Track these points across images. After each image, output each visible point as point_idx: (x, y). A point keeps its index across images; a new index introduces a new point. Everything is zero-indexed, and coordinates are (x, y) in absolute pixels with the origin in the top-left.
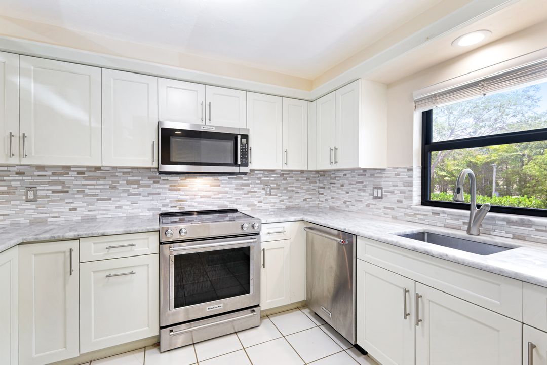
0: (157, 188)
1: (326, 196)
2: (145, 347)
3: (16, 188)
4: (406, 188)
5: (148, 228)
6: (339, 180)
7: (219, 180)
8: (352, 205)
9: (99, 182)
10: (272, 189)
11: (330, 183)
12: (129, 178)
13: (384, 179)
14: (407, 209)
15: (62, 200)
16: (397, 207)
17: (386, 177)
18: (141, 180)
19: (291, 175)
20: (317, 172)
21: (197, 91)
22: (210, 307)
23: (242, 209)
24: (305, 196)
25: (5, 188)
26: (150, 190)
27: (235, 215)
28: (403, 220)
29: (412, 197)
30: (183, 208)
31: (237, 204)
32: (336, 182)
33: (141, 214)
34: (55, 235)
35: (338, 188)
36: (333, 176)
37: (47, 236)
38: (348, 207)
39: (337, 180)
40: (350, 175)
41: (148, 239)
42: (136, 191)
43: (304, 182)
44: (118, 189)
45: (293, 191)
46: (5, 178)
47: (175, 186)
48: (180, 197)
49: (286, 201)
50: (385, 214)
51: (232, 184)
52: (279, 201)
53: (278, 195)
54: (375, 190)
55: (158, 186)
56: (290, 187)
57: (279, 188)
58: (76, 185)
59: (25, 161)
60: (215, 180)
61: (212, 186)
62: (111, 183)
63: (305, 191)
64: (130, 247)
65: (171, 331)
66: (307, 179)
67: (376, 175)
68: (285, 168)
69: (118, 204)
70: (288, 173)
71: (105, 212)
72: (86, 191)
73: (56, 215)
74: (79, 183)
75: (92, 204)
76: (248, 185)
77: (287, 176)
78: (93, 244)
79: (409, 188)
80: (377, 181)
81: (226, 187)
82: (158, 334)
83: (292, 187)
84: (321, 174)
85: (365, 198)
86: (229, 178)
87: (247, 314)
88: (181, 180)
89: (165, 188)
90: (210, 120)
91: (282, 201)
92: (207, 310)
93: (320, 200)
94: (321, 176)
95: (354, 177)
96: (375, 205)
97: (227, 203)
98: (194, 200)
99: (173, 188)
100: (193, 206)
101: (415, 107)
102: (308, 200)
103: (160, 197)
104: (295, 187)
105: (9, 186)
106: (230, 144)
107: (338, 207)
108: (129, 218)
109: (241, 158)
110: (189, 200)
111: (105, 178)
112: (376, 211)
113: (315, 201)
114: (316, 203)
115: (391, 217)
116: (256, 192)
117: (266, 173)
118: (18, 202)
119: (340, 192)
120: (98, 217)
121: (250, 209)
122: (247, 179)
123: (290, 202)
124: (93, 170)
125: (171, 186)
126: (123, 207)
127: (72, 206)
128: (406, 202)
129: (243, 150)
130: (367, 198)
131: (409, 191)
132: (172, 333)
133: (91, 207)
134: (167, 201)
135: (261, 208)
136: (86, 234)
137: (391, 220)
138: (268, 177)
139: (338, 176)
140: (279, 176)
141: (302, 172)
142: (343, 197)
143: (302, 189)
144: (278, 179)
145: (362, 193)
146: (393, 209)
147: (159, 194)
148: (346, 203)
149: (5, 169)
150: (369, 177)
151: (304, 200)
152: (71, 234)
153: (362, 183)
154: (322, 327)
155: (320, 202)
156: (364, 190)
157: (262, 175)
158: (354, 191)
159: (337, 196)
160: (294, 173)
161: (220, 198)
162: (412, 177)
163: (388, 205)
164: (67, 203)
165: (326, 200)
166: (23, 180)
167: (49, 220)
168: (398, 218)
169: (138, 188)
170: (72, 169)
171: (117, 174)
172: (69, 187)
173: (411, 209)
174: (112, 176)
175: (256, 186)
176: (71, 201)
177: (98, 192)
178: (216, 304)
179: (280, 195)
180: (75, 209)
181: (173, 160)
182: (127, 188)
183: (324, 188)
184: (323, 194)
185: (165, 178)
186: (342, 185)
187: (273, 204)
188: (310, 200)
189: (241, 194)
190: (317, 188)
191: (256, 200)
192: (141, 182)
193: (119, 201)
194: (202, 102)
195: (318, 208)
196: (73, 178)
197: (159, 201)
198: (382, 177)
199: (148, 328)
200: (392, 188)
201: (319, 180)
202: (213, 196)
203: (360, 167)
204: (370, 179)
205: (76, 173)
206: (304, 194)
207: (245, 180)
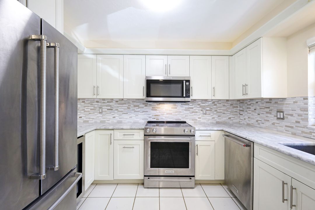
0: (146, 109)
1: (244, 116)
2: (138, 184)
3: (96, 108)
4: (302, 112)
5: (140, 127)
6: (253, 106)
7: (176, 105)
8: (262, 123)
9: (123, 106)
10: (207, 110)
11: (247, 108)
12: (135, 104)
13: (285, 105)
14: (304, 128)
15: (110, 113)
16: (296, 126)
17: (287, 104)
18: (140, 105)
19: (220, 102)
20: (239, 100)
21: (163, 59)
22: (167, 171)
23: (189, 122)
24: (229, 115)
25: (93, 108)
26: (143, 110)
27: (185, 124)
28: (300, 136)
29: (308, 119)
30: (158, 119)
31: (186, 119)
32: (251, 107)
33: (140, 121)
34: (106, 127)
35: (252, 111)
36: (249, 103)
37: (103, 127)
38: (259, 124)
39: (252, 106)
40: (260, 103)
41: (139, 132)
42: (138, 110)
43: (229, 107)
44: (130, 109)
45: (221, 112)
46: (93, 104)
47: (154, 108)
48: (157, 114)
49: (217, 118)
50: (286, 131)
51: (183, 107)
52: (211, 118)
53: (211, 114)
54: (278, 113)
55: (147, 108)
56: (219, 110)
57: (211, 111)
58: (115, 107)
59: (98, 97)
60: (174, 105)
61: (172, 108)
62: (127, 106)
63: (230, 112)
64: (132, 135)
65: (149, 179)
66: (231, 105)
67: (279, 103)
68: (213, 98)
69: (131, 116)
70: (217, 101)
71: (125, 119)
72: (119, 110)
73: (108, 119)
74: (116, 106)
75: (120, 115)
76: (192, 108)
77: (217, 103)
78: (118, 133)
79: (305, 112)
80: (280, 107)
81: (180, 109)
82: (143, 179)
83: (221, 110)
84: (241, 102)
85: (271, 118)
86: (181, 104)
87: (187, 179)
88: (157, 105)
89: (150, 109)
90: (170, 74)
91: (213, 118)
92: (166, 172)
93: (241, 119)
94: (241, 103)
95: (263, 104)
96: (279, 124)
97: (180, 118)
98: (164, 116)
99: (154, 109)
100: (163, 119)
101: (309, 51)
102: (231, 118)
103: (148, 113)
104: (223, 110)
105: (94, 107)
106: (180, 85)
107: (253, 124)
108: (135, 123)
109: (186, 93)
110: (161, 115)
111: (125, 104)
112: (279, 128)
113: (237, 119)
114: (238, 120)
115: (291, 133)
116: (197, 112)
117: (204, 101)
118: (97, 113)
119: (254, 114)
120: (123, 121)
121: (193, 122)
122: (191, 104)
123: (219, 119)
124: (121, 100)
125: (152, 108)
126: (133, 117)
127: (114, 116)
128: (302, 123)
129: (187, 88)
130: (272, 119)
131: (305, 114)
132: (149, 180)
133: (120, 117)
134: (151, 116)
135: (200, 122)
136: (116, 128)
137: (291, 135)
138: (204, 104)
139: (252, 103)
140: (211, 103)
141: (227, 100)
142: (256, 118)
143: (227, 111)
144: (211, 105)
145: (269, 115)
146: (292, 127)
147: (147, 112)
148: (258, 122)
149: (93, 100)
150: (273, 104)
151: (229, 118)
152: (111, 127)
153: (269, 108)
154: (233, 198)
155: (241, 120)
156: (270, 113)
157: (200, 103)
158: (263, 114)
159: (252, 117)
160: (221, 101)
161: (177, 115)
162: (307, 104)
163: (289, 124)
164: (112, 114)
165: (245, 119)
166: (98, 105)
167: (106, 121)
168: (297, 134)
169: (138, 109)
170: (114, 100)
171: (130, 102)
172: (113, 108)
173: (307, 128)
174: (128, 103)
175: (197, 109)
176: (113, 113)
177: (123, 110)
178: (170, 170)
179: (212, 114)
180: (115, 117)
181: (152, 95)
182: (134, 108)
183: (243, 111)
184: (242, 115)
185: (149, 104)
186: (255, 109)
187: (207, 120)
188: (233, 118)
189: (188, 113)
190: (238, 111)
191: (197, 117)
192: (140, 106)
193: (131, 114)
194: (166, 65)
195: (240, 124)
196: (114, 104)
197: (147, 115)
198: (283, 104)
199: (139, 175)
200: (291, 112)
201: (240, 106)
202: (173, 114)
203: (262, 97)
204: (275, 105)
205: (115, 102)
206: (229, 114)
207: (190, 105)
